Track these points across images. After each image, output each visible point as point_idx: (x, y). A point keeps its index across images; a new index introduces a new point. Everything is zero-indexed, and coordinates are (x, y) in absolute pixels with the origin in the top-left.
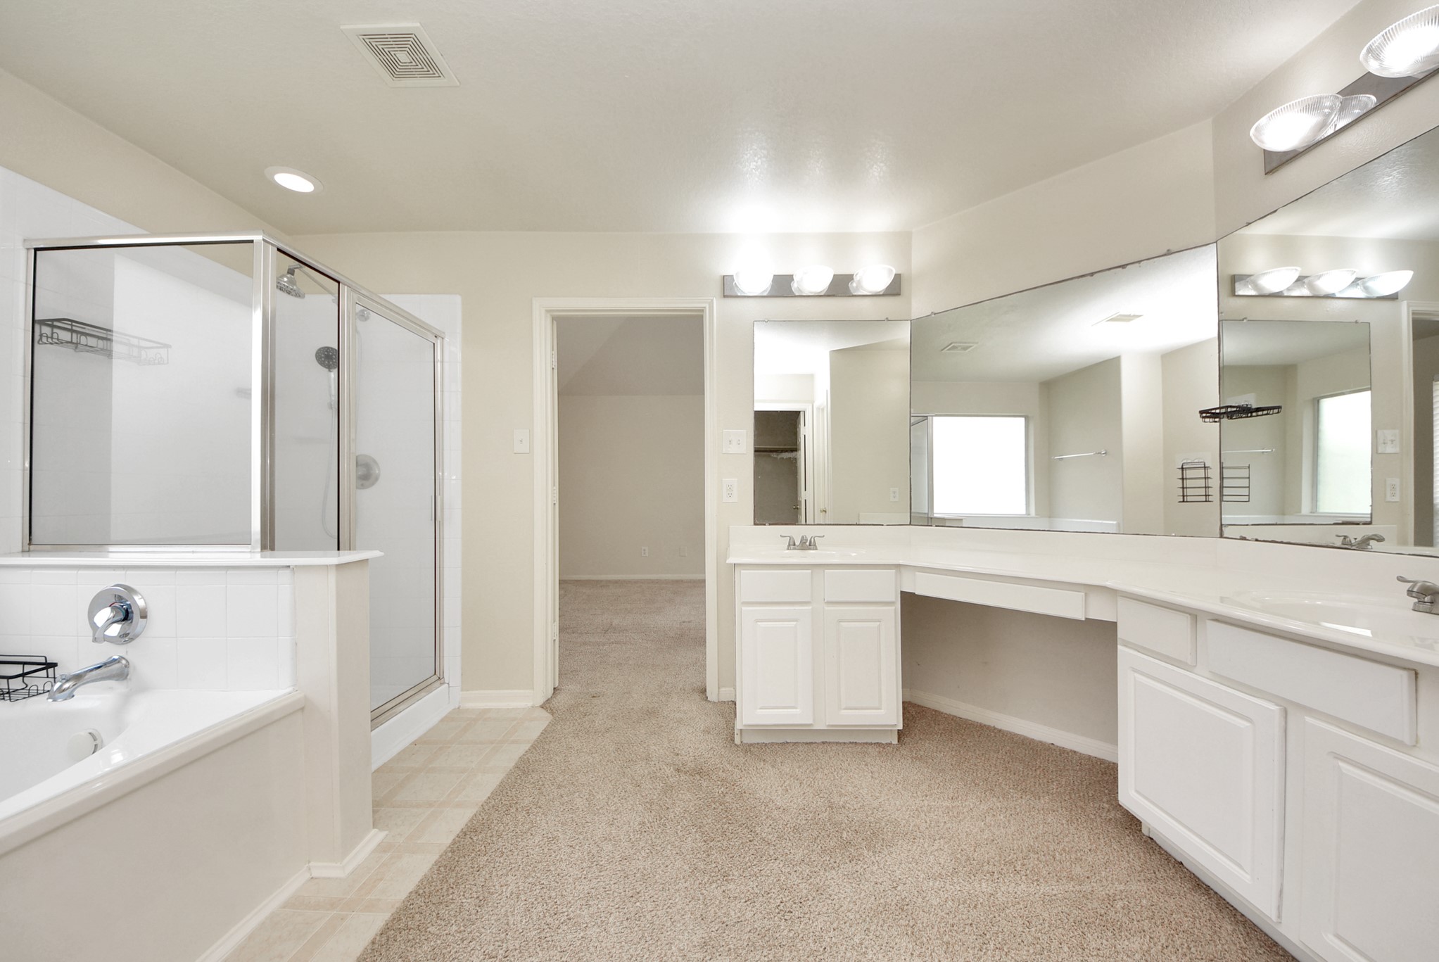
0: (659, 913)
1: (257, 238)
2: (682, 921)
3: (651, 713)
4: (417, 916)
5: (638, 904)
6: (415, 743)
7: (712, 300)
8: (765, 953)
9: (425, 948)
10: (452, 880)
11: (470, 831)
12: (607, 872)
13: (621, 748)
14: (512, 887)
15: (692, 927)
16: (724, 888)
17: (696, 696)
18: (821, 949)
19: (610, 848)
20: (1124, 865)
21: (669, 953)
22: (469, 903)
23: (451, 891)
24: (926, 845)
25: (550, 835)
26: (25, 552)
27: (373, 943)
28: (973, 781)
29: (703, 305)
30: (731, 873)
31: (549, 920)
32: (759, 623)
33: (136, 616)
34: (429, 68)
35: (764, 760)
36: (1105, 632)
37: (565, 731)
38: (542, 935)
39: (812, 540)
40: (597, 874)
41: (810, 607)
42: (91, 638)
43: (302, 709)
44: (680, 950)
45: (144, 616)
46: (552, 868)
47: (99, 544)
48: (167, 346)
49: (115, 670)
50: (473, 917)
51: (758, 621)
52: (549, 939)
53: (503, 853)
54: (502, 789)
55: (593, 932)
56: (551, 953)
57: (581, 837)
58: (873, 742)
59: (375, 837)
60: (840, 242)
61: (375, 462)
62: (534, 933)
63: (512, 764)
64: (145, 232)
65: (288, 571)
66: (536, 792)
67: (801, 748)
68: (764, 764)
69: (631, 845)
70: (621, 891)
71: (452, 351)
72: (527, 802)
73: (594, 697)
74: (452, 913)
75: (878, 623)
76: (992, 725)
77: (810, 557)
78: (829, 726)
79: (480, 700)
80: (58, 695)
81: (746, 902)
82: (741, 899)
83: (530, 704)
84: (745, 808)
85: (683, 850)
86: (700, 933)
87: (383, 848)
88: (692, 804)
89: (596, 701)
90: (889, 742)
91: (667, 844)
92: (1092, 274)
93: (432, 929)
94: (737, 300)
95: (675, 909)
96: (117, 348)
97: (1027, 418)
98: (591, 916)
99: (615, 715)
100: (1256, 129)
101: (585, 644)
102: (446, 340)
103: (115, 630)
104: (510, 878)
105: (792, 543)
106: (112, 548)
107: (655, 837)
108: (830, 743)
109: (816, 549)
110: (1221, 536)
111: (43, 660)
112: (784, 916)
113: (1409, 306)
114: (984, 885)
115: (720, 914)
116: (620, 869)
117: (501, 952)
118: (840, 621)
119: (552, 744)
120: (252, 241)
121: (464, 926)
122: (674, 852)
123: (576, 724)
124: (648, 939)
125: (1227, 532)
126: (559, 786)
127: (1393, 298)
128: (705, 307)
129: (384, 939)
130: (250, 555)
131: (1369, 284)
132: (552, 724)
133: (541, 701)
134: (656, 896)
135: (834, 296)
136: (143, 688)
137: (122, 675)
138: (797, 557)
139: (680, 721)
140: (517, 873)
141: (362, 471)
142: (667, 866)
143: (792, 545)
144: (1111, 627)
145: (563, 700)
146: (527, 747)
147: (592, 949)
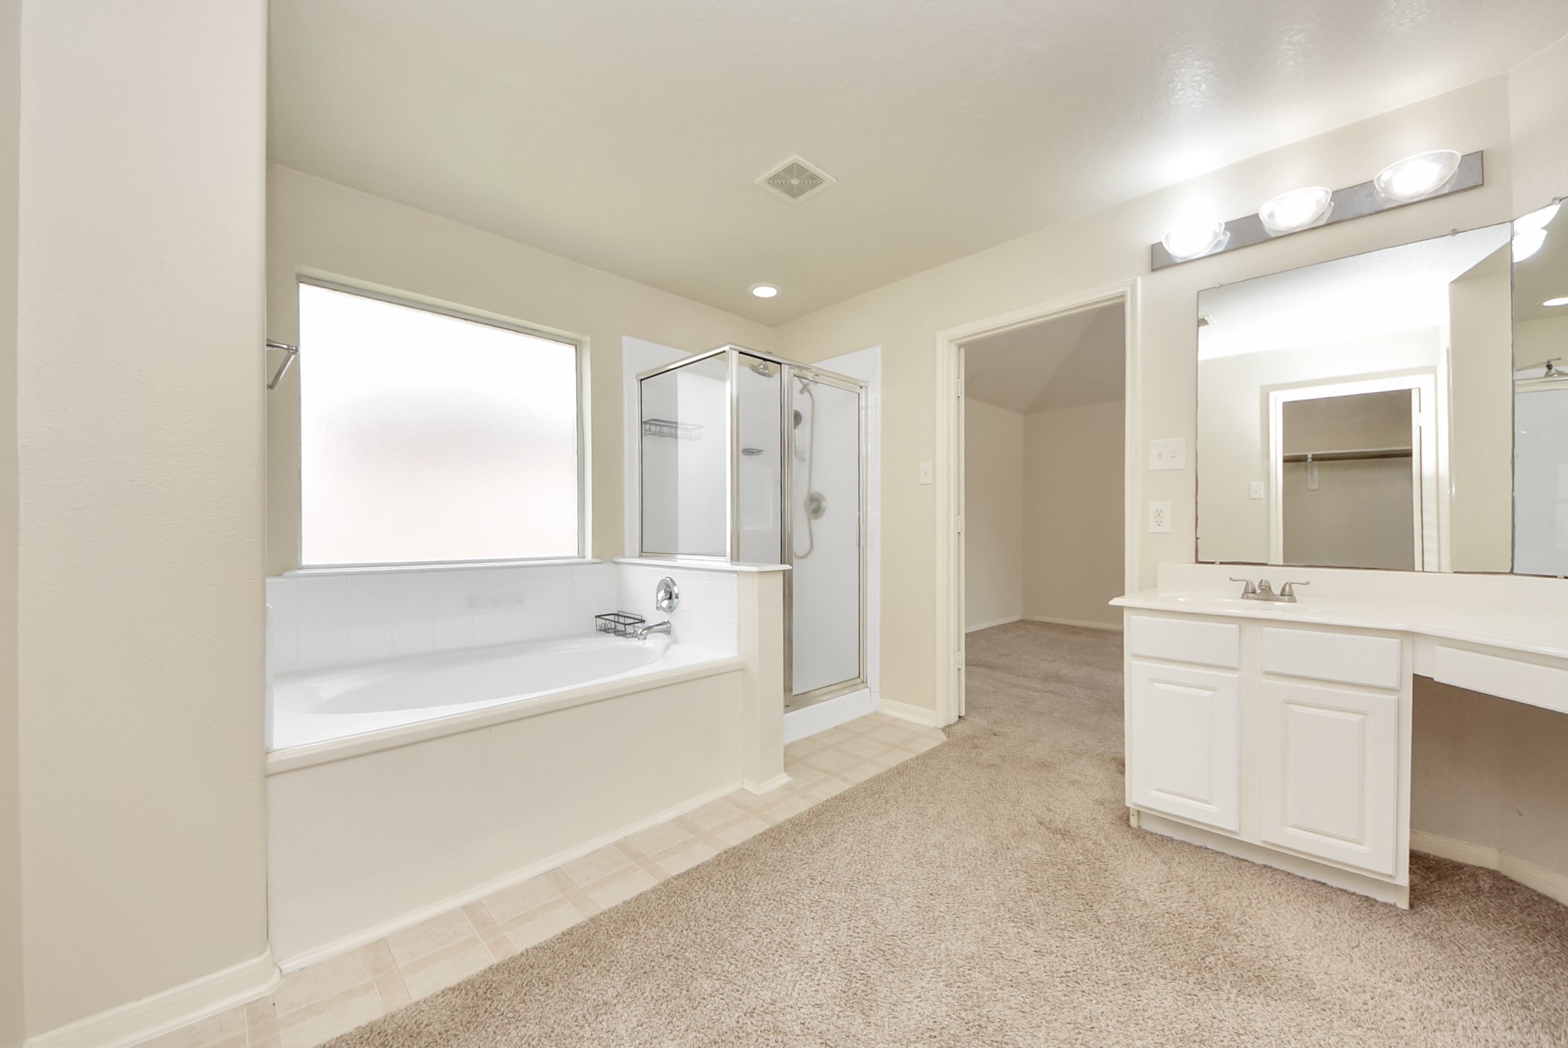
0: (947, 917)
1: (726, 348)
2: (963, 933)
3: (1045, 766)
4: (783, 834)
5: (933, 902)
6: (836, 728)
8: (1024, 995)
9: (779, 853)
10: (813, 823)
11: (842, 797)
12: (923, 869)
13: (994, 785)
14: (848, 845)
15: (969, 941)
16: (1020, 930)
17: (1113, 766)
19: (936, 854)
21: (936, 946)
22: (816, 841)
23: (810, 828)
25: (894, 824)
26: (640, 556)
27: (754, 837)
29: (1122, 290)
30: (1036, 924)
31: (861, 877)
32: (1156, 684)
33: (674, 596)
34: (814, 180)
35: (1156, 853)
37: (950, 754)
38: (851, 883)
39: (1287, 588)
40: (914, 866)
41: (1238, 676)
42: (655, 608)
43: (741, 670)
44: (947, 949)
45: (677, 597)
46: (882, 846)
47: (671, 554)
48: (701, 427)
49: (665, 628)
50: (814, 850)
51: (1154, 680)
52: (854, 888)
53: (854, 820)
54: (876, 780)
55: (887, 901)
56: (850, 897)
57: (917, 836)
58: (1358, 892)
59: (784, 779)
61: (822, 497)
62: (846, 879)
63: (895, 765)
64: (692, 354)
65: (735, 575)
66: (901, 790)
67: (1222, 859)
68: (1154, 856)
69: (955, 860)
70: (926, 887)
71: (874, 397)
72: (890, 794)
73: (995, 735)
74: (803, 842)
75: (1362, 717)
77: (1278, 610)
78: (1266, 842)
79: (895, 710)
80: (640, 637)
81: (1035, 951)
82: (1032, 947)
83: (933, 724)
84: (1095, 883)
85: (1001, 886)
86: (974, 948)
87: (787, 787)
88: (1037, 855)
89: (994, 739)
90: (1390, 902)
91: (989, 875)
93: (787, 845)
94: (1179, 269)
95: (963, 922)
96: (680, 432)
98: (892, 890)
99: (1005, 756)
101: (1015, 686)
102: (869, 390)
103: (665, 604)
104: (850, 839)
106: (679, 556)
107: (981, 865)
108: (1276, 869)
109: (1291, 600)
111: (640, 618)
112: (1068, 981)
115: (1002, 946)
116: (934, 871)
117: (819, 879)
118: (1288, 702)
119: (933, 761)
120: (724, 352)
121: (807, 853)
122: (991, 883)
123: (964, 752)
124: (925, 928)
126: (921, 794)
128: (1126, 292)
129: (760, 838)
130: (724, 563)
132: (943, 745)
133: (942, 726)
134: (952, 905)
136: (675, 642)
137: (668, 632)
138: (1255, 608)
139: (1073, 783)
140: (857, 838)
141: (814, 506)
142: (977, 889)
143: (1249, 592)
145: (964, 729)
146: (913, 756)
147: (880, 911)
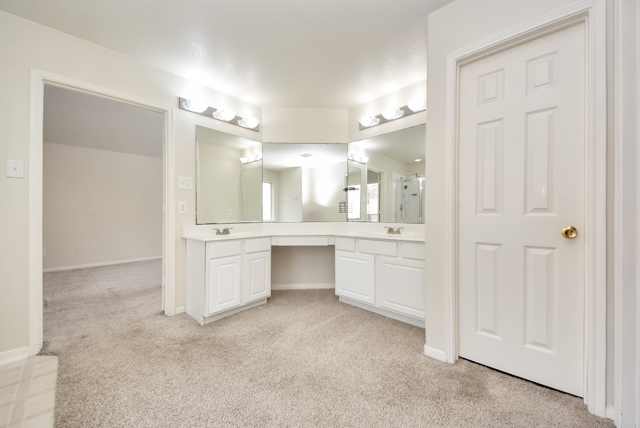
3: (137, 331)
7: (173, 108)
18: (289, 360)
20: (341, 309)
24: (296, 324)
28: (296, 304)
35: (221, 326)
36: (331, 248)
39: (228, 230)
41: (240, 256)
51: (218, 266)
58: (259, 305)
60: (235, 102)
67: (233, 316)
73: (83, 337)
76: (290, 289)
78: (246, 303)
83: (26, 356)
90: (264, 303)
92: (320, 144)
94: (185, 111)
97: (271, 184)
100: (361, 119)
105: (218, 232)
108: (243, 311)
109: (229, 234)
110: (348, 221)
113: (367, 166)
114: (316, 326)
118: (251, 260)
125: (349, 220)
127: (365, 164)
128: (168, 110)
131: (353, 157)
135: (233, 124)
144: (333, 247)
